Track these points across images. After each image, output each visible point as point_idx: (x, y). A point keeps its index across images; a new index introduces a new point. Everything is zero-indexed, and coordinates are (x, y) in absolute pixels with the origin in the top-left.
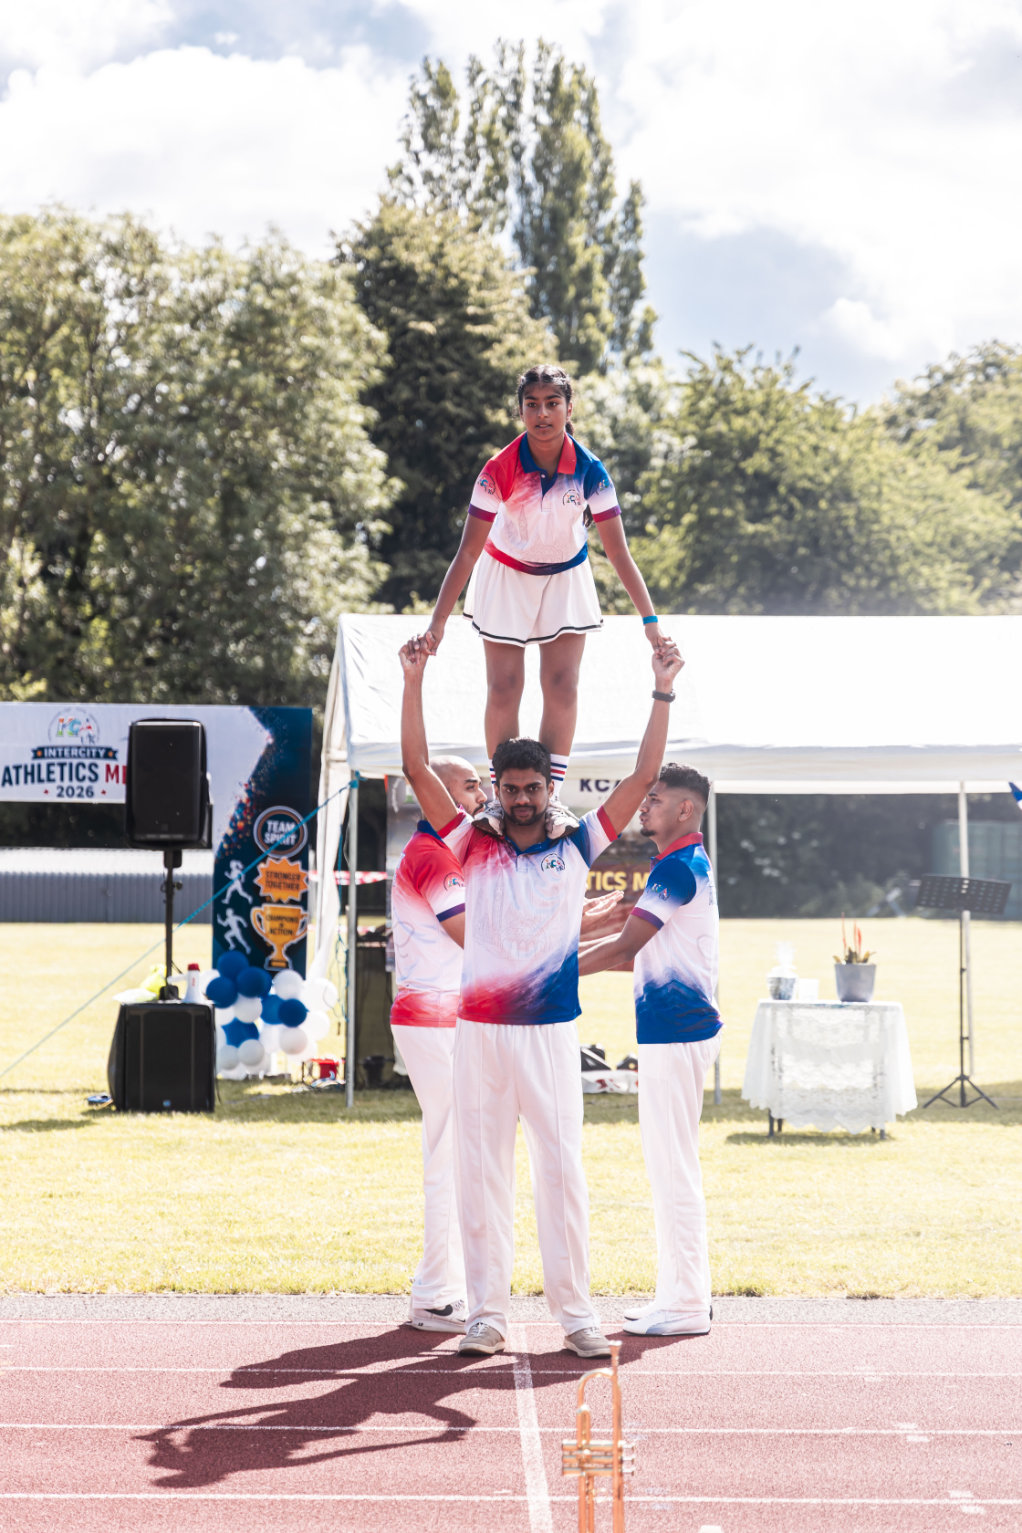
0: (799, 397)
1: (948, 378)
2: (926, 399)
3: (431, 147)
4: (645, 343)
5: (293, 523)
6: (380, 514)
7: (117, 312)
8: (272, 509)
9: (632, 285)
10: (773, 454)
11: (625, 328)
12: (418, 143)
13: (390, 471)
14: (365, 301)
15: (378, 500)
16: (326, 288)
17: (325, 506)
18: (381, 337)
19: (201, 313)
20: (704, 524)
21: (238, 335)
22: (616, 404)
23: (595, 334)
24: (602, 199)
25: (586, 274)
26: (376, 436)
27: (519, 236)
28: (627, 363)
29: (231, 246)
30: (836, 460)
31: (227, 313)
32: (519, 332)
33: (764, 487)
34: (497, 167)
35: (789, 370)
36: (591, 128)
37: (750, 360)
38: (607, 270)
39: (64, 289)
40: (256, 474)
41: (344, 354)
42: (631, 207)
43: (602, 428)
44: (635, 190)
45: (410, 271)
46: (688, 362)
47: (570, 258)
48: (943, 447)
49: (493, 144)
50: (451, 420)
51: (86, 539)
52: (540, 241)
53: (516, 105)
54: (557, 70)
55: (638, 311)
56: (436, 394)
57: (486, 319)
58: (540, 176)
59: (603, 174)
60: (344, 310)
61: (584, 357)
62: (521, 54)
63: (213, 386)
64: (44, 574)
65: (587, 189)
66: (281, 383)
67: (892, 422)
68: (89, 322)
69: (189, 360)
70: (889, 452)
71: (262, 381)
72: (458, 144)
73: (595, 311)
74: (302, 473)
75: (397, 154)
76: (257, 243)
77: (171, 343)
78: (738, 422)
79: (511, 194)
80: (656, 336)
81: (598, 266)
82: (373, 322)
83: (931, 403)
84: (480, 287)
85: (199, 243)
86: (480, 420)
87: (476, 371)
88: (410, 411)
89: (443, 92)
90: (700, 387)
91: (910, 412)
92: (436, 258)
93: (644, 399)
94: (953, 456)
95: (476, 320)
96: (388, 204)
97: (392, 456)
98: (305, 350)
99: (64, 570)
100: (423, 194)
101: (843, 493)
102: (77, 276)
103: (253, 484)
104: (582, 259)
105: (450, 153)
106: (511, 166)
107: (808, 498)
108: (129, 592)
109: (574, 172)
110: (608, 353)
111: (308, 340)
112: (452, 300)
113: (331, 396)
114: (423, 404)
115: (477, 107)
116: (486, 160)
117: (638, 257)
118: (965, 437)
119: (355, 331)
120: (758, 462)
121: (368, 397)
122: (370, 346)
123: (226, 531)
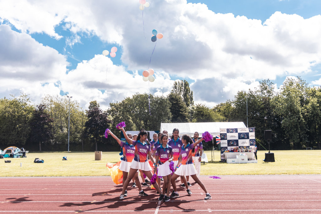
0: (205, 108)
1: (218, 106)
2: (216, 108)
3: (175, 88)
4: (193, 104)
5: (164, 118)
6: (171, 118)
7: (150, 102)
8: (163, 118)
9: (192, 99)
10: (203, 112)
11: (191, 103)
12: (174, 88)
13: (172, 114)
14: (170, 101)
15: (171, 117)
16: (167, 100)
17: (167, 117)
18: (171, 104)
19: (157, 102)
20: (198, 118)
21: (160, 104)
22: (191, 109)
23: (189, 103)
24: (189, 92)
25: (188, 98)
26: (171, 112)
27: (183, 95)
28: (192, 106)
29: (159, 97)
30: (208, 113)
31: (159, 101)
32: (183, 103)
33: (202, 115)
34: (181, 90)
35: (204, 106)
36: (188, 87)
37: (201, 105)
38: (190, 98)
39: (145, 100)
40: (161, 115)
41: (168, 105)
42: (192, 93)
43: (190, 111)
44: (192, 92)
45: (173, 98)
46: (196, 105)
47: (187, 97)
48: (218, 112)
49: (181, 88)
50: (177, 110)
51: (147, 121)
52: (184, 96)
53: (183, 85)
54: (186, 82)
55: (192, 101)
56: (176, 108)
57: (180, 102)
58: (184, 91)
59: (189, 90)
60: (168, 101)
61: (188, 105)
62: (183, 81)
63: (158, 108)
64: (144, 123)
65: (188, 92)
66: (163, 108)
67: (214, 110)
68: (148, 103)
69: (156, 106)
70: (214, 112)
71: (162, 108)
72: (178, 88)
73: (189, 101)
74: (165, 115)
75: (173, 89)
76: (161, 96)
77: (154, 104)
78: (200, 110)
79: (182, 92)
80: (194, 103)
81: (189, 97)
82: (171, 102)
83: (217, 108)
84: (179, 99)
85: (156, 96)
86: (179, 110)
87: (179, 106)
88: (174, 110)
89: (176, 84)
90: (197, 107)
91: (215, 109)
92: (176, 97)
93: (193, 108)
94: (219, 113)
95: (179, 102)
96: (171, 93)
97: (172, 113)
98: (165, 105)
99: (145, 123)
100: (175, 92)
101: (209, 115)
102: (146, 100)
103: (161, 116)
104: (188, 97)
105: (177, 89)
106: (182, 89)
107: (206, 116)
108: (150, 125)
109: (187, 90)
110: (190, 105)
111: (165, 104)
112: (177, 100)
113: (167, 108)
114: (175, 109)
115: (179, 85)
116: (180, 89)
117: (192, 97)
118: (219, 111)
119: (169, 103)
120: (202, 113)
121: (170, 109)
122: (170, 104)
123: (159, 120)
